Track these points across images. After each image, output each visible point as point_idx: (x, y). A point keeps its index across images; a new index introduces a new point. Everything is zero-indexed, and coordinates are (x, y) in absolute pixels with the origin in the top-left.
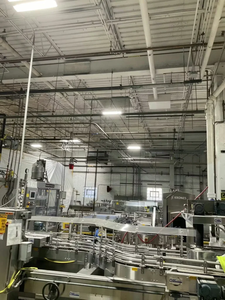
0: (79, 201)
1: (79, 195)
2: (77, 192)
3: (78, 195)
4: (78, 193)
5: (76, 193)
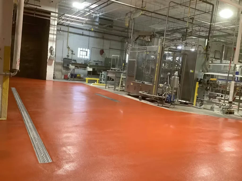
0: (75, 60)
1: (75, 54)
2: (72, 51)
3: (73, 55)
4: (73, 53)
5: (72, 53)
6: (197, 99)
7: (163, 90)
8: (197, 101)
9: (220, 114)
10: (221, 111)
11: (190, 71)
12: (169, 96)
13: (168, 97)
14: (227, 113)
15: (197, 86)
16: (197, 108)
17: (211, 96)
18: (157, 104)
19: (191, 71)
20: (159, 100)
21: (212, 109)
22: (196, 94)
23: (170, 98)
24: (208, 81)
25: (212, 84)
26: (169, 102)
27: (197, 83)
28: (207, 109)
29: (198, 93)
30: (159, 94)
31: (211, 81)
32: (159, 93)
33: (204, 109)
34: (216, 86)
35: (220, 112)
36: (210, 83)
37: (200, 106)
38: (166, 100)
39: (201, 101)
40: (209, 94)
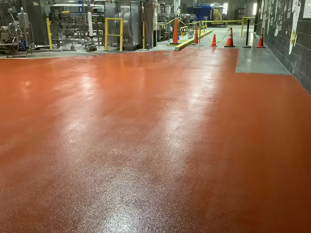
6: (52, 40)
7: (10, 34)
8: (52, 42)
9: (84, 52)
10: (84, 49)
11: (34, 4)
12: (22, 41)
13: (20, 43)
14: (91, 50)
15: (49, 23)
16: (56, 51)
17: (68, 33)
18: (7, 56)
19: (36, 4)
20: (7, 50)
21: (73, 49)
22: (50, 34)
23: (23, 43)
24: (60, 15)
25: (66, 19)
26: (23, 49)
27: (48, 19)
28: (67, 50)
29: (51, 32)
30: (4, 41)
31: (63, 14)
32: (4, 39)
33: (64, 50)
34: (71, 21)
35: (83, 51)
36: (63, 18)
37: (58, 48)
38: (19, 47)
39: (57, 42)
40: (64, 32)
